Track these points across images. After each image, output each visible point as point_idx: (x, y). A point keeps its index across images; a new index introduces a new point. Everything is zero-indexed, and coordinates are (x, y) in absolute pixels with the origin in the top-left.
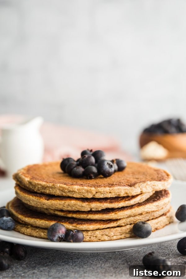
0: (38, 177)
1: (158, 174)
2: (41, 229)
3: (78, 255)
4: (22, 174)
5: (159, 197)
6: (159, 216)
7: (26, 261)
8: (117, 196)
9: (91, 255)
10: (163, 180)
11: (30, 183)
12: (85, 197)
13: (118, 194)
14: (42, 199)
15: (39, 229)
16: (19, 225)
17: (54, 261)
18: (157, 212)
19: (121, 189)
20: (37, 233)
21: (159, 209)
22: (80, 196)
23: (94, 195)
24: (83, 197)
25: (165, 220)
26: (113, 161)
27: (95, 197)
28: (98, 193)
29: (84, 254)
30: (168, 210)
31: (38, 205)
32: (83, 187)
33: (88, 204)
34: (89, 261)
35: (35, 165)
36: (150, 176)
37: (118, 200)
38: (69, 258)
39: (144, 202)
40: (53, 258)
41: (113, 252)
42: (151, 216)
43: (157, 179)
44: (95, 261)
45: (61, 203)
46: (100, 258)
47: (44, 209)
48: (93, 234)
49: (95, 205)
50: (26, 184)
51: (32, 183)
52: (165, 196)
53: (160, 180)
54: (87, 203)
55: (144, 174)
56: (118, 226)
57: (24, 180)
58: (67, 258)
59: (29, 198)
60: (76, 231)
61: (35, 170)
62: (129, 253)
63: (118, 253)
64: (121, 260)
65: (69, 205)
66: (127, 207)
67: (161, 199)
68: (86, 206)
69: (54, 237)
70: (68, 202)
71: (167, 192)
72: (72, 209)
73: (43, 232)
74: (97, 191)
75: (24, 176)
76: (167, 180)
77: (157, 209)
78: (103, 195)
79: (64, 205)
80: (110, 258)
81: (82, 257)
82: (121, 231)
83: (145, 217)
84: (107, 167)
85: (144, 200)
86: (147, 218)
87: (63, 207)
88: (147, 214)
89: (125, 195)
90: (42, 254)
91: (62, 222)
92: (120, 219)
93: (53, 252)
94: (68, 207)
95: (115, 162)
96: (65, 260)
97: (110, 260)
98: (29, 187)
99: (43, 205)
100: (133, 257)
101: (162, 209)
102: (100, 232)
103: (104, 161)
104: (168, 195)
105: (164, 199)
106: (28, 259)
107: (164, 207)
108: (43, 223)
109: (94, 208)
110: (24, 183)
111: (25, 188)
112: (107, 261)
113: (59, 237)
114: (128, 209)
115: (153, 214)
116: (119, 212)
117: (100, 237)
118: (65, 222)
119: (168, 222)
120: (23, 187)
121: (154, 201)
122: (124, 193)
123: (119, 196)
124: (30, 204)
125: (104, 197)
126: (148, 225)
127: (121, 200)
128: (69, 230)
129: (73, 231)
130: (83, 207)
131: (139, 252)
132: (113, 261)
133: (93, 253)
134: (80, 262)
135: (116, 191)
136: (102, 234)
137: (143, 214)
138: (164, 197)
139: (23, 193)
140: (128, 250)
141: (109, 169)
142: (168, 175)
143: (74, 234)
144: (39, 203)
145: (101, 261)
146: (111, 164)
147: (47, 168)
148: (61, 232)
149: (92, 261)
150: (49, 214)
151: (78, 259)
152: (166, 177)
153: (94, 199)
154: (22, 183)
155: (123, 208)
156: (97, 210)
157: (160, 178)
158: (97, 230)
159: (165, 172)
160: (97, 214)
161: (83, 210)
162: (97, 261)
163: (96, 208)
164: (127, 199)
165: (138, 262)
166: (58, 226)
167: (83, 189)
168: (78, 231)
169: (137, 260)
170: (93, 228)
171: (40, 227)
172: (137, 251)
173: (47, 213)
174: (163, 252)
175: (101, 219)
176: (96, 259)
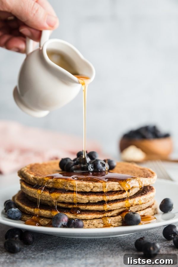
0: (40, 174)
1: (144, 172)
2: (45, 219)
3: (78, 241)
4: (26, 172)
5: (146, 192)
6: (145, 208)
7: (33, 246)
8: (111, 190)
9: (89, 241)
10: (149, 177)
11: (35, 179)
12: (84, 191)
13: (112, 188)
14: (46, 193)
15: (44, 218)
16: (25, 215)
17: (58, 246)
18: (144, 204)
19: (115, 184)
20: (42, 222)
21: (146, 202)
22: (79, 189)
23: (92, 189)
24: (82, 191)
25: (151, 211)
26: (105, 161)
27: (93, 191)
28: (96, 188)
29: (82, 239)
30: (152, 203)
31: (43, 198)
32: (82, 183)
33: (87, 197)
34: (88, 245)
35: (36, 164)
36: (138, 174)
37: (112, 193)
38: (71, 243)
39: (133, 195)
40: (56, 243)
41: (108, 238)
42: (139, 208)
43: (143, 176)
44: (93, 245)
45: (63, 196)
46: (97, 243)
47: (47, 202)
48: (91, 222)
49: (92, 198)
50: (31, 180)
51: (37, 179)
52: (151, 190)
53: (147, 177)
54: (85, 196)
55: (132, 172)
56: (112, 216)
57: (29, 177)
58: (69, 243)
59: (35, 192)
60: (77, 219)
61: (37, 168)
62: (121, 239)
63: (113, 239)
64: (115, 245)
65: (70, 198)
66: (119, 199)
67: (148, 193)
68: (85, 198)
69: (58, 225)
70: (70, 195)
71: (152, 188)
72: (73, 201)
73: (47, 221)
74: (94, 186)
75: (29, 173)
76: (153, 177)
77: (144, 202)
78: (99, 189)
79: (66, 198)
80: (106, 242)
81: (82, 242)
82: (115, 220)
83: (134, 208)
84: (100, 166)
85: (133, 194)
86: (136, 209)
87: (65, 199)
88: (136, 206)
89: (118, 189)
90: (47, 240)
91: (65, 212)
92: (113, 210)
93: (56, 239)
94: (69, 200)
95: (107, 161)
96: (67, 245)
97: (106, 244)
98: (34, 182)
99: (47, 198)
100: (126, 242)
101: (149, 201)
102: (97, 221)
103: (97, 161)
104: (153, 190)
105: (150, 193)
106: (35, 244)
107: (150, 200)
108: (47, 213)
109: (91, 200)
110: (29, 179)
111: (30, 183)
112: (103, 245)
113: (63, 225)
114: (120, 201)
115: (140, 206)
116: (113, 204)
117: (97, 225)
118: (67, 212)
119: (153, 213)
120: (28, 182)
121: (142, 195)
122: (117, 188)
123: (113, 190)
124: (36, 197)
125: (100, 191)
126: (138, 215)
127: (115, 193)
128: (71, 218)
129: (74, 220)
130: (82, 200)
131: (130, 238)
132: (109, 245)
133: (90, 239)
134: (81, 246)
135: (111, 186)
136: (98, 223)
137: (133, 205)
138: (150, 192)
139: (29, 187)
140: (120, 237)
141: (102, 167)
142: (152, 173)
143: (75, 222)
144: (44, 196)
145: (98, 245)
146: (104, 163)
147: (47, 167)
148: (64, 220)
149: (91, 245)
150: (51, 206)
151: (79, 243)
152: (151, 175)
153: (92, 193)
154: (28, 179)
155: (116, 201)
156: (95, 202)
157: (146, 175)
158: (94, 219)
159: (149, 171)
160: (95, 205)
161: (82, 202)
162: (95, 245)
163: (94, 201)
164: (119, 193)
165: (130, 245)
166: (61, 216)
167: (82, 184)
168: (79, 220)
169: (129, 244)
170: (91, 217)
171: (45, 217)
172: (128, 237)
173: (50, 205)
174: (151, 238)
175: (98, 210)
176: (94, 244)
